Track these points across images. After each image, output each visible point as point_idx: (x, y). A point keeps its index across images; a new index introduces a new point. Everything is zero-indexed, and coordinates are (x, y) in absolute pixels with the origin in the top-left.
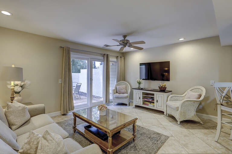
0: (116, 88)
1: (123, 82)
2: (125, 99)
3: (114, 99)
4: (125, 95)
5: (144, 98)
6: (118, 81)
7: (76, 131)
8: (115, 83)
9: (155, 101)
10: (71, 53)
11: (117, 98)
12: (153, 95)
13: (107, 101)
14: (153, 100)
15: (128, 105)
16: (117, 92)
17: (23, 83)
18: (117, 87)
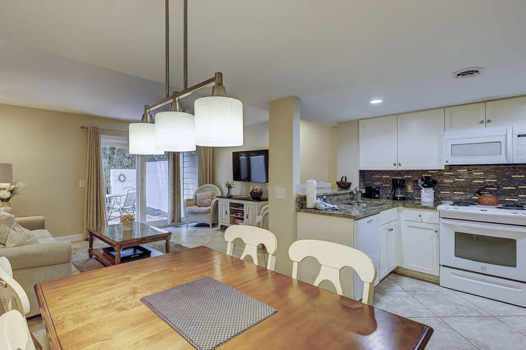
0: (196, 197)
1: (211, 185)
2: (206, 215)
3: (186, 216)
4: (206, 209)
5: (232, 213)
6: (200, 184)
7: (94, 256)
8: (196, 188)
9: (245, 217)
10: (102, 136)
11: (192, 213)
12: (242, 206)
13: (176, 221)
14: (243, 215)
15: (211, 226)
16: (196, 204)
17: (13, 187)
18: (198, 195)
